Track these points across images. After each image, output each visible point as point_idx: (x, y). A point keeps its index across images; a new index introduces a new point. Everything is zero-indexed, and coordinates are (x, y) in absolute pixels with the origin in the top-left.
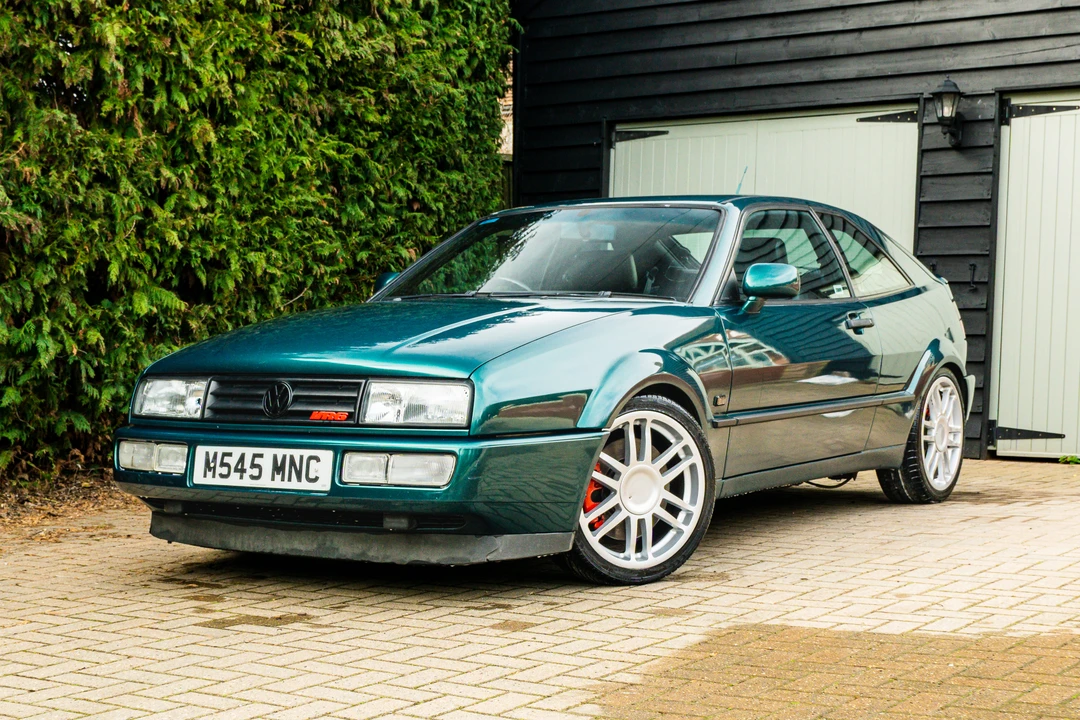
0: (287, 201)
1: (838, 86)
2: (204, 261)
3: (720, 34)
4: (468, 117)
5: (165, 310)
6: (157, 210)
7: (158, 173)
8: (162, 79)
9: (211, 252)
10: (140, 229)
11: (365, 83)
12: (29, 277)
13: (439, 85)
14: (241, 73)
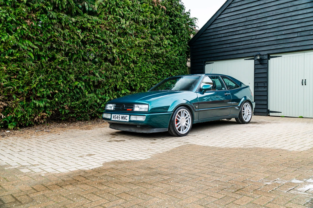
0: (147, 75)
1: (241, 54)
2: (133, 85)
3: (221, 47)
4: (179, 61)
5: (127, 93)
6: (125, 77)
7: (125, 72)
8: (125, 57)
9: (134, 83)
10: (122, 80)
11: (160, 57)
12: (104, 88)
13: (174, 57)
14: (138, 56)
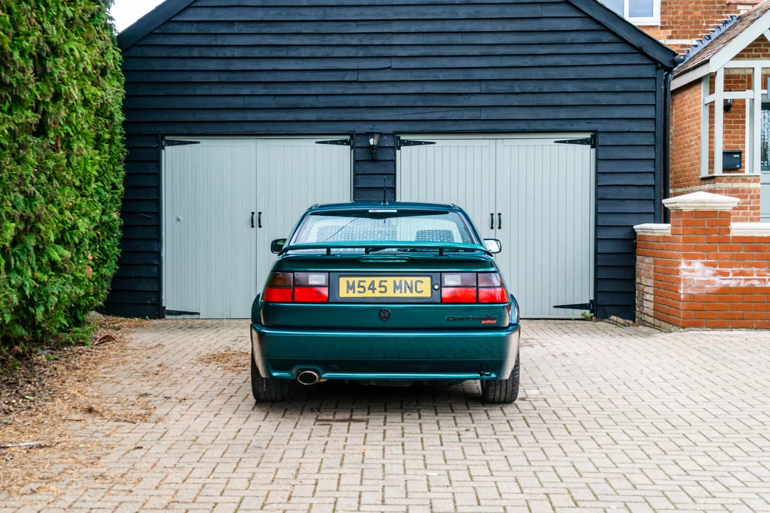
3: (232, 90)
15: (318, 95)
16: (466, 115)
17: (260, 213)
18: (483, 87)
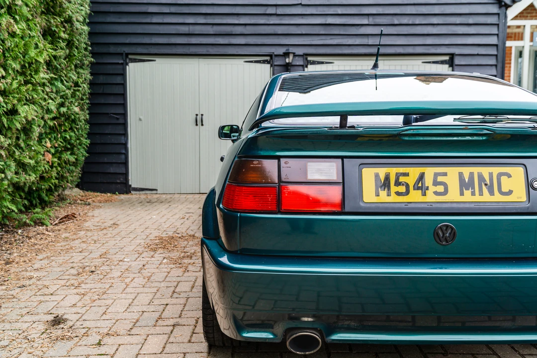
3: (180, 19)
15: (245, 25)
16: (358, 41)
17: (202, 115)
18: (371, 20)
